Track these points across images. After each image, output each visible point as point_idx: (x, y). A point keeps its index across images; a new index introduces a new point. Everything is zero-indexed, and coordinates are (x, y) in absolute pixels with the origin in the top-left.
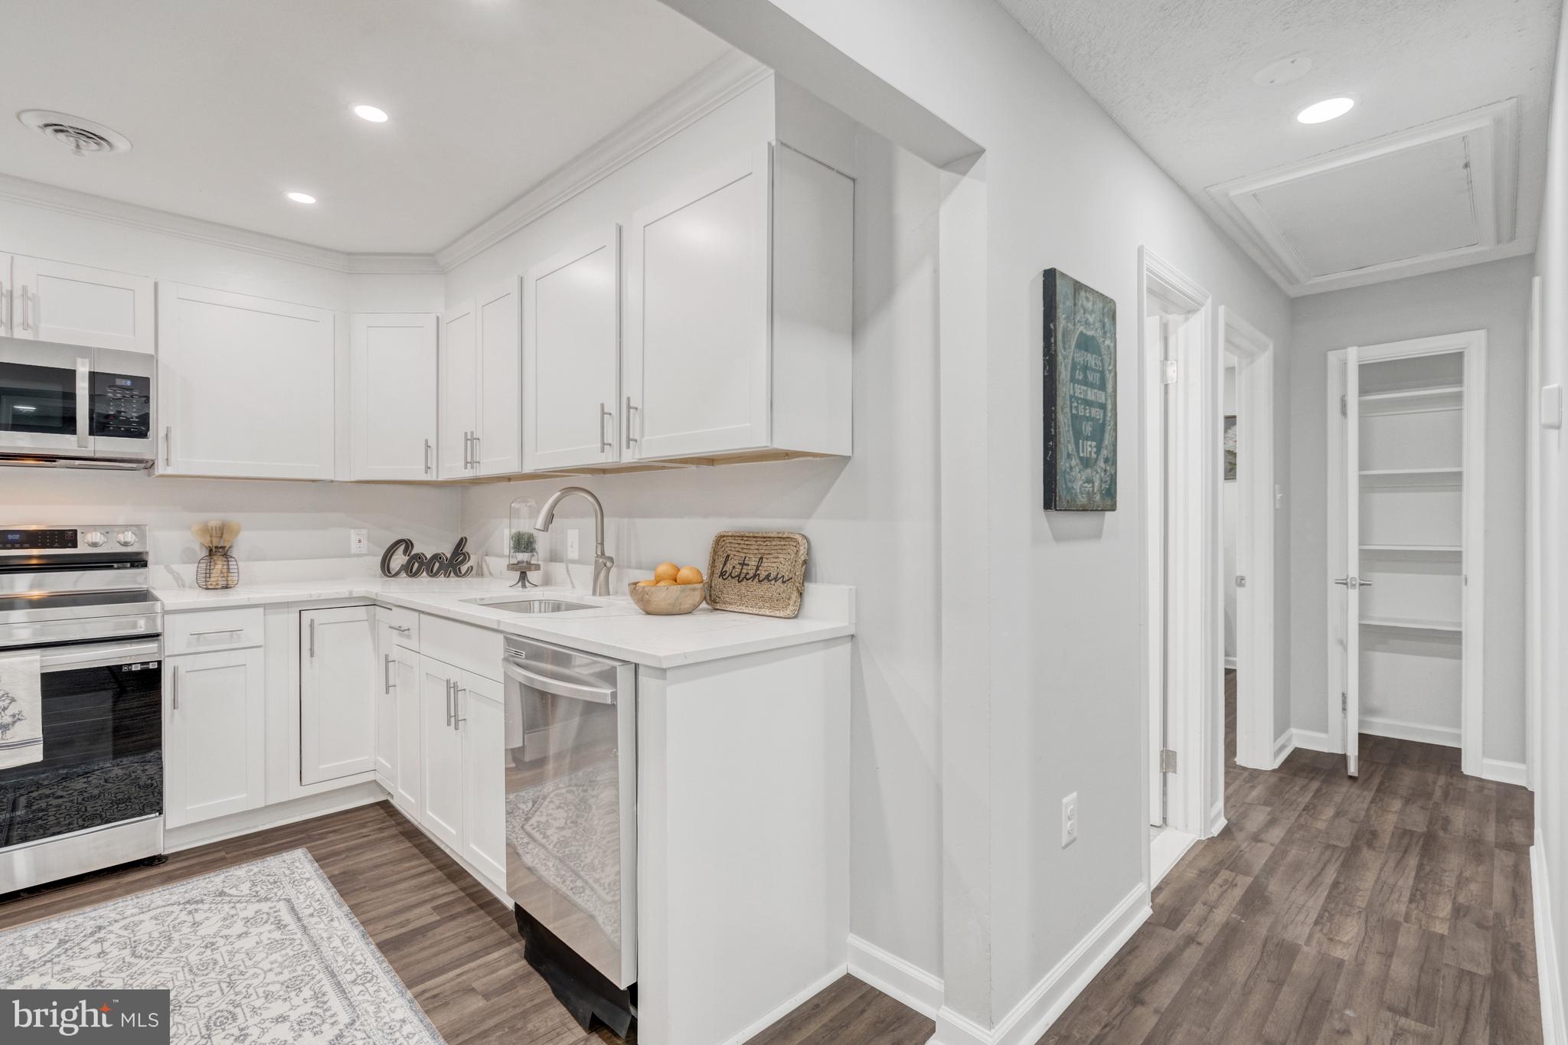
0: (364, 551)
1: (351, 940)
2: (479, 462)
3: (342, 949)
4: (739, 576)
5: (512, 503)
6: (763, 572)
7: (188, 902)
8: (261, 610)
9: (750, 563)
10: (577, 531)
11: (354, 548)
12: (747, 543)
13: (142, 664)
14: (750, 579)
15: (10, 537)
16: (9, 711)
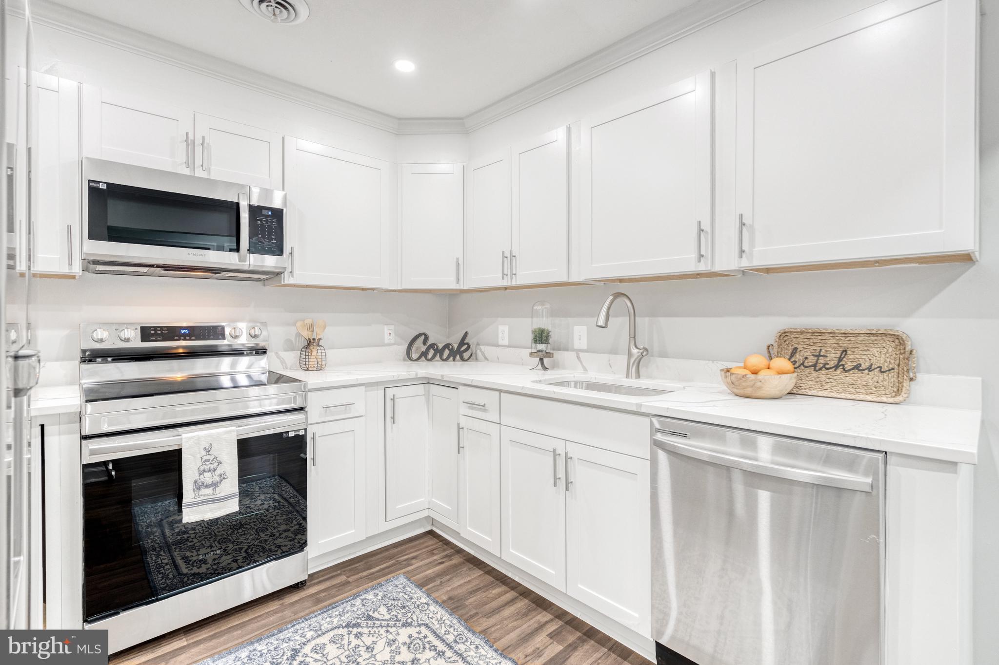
0: (392, 341)
2: (515, 274)
4: (815, 365)
5: (533, 306)
6: (849, 363)
8: (363, 388)
9: (828, 355)
10: (585, 328)
11: (387, 339)
12: (820, 338)
13: (295, 431)
14: (831, 368)
15: (183, 331)
16: (218, 472)
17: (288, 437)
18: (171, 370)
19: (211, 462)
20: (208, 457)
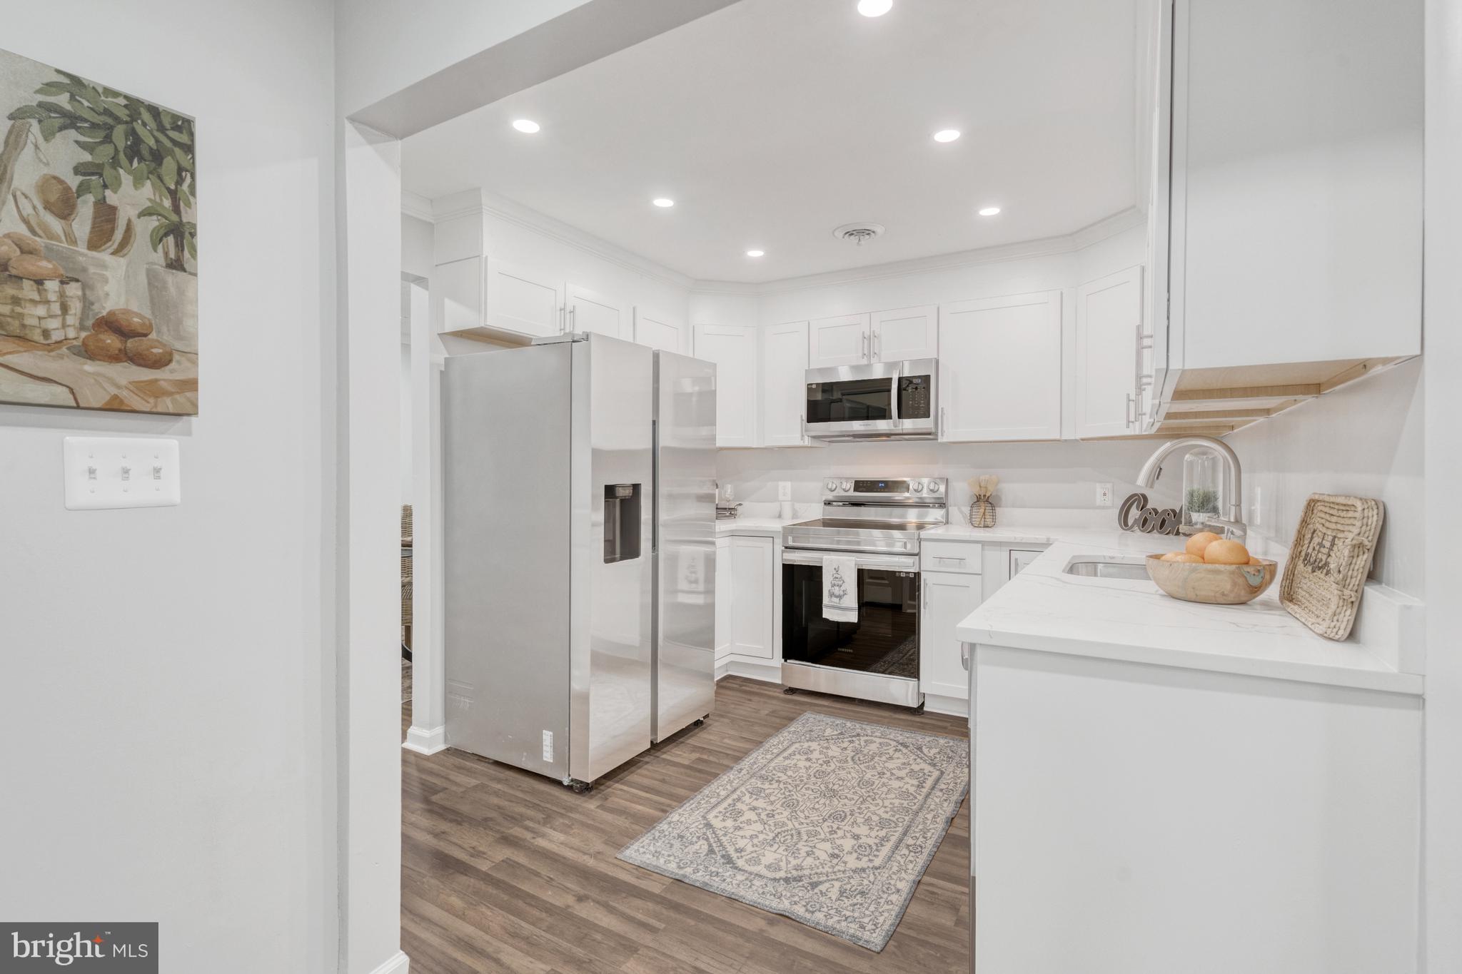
0: (1108, 503)
1: (938, 820)
3: (929, 822)
7: (901, 744)
11: (1099, 500)
13: (906, 573)
15: (880, 485)
16: (842, 588)
17: (900, 576)
18: (890, 516)
19: (838, 581)
20: (837, 576)
